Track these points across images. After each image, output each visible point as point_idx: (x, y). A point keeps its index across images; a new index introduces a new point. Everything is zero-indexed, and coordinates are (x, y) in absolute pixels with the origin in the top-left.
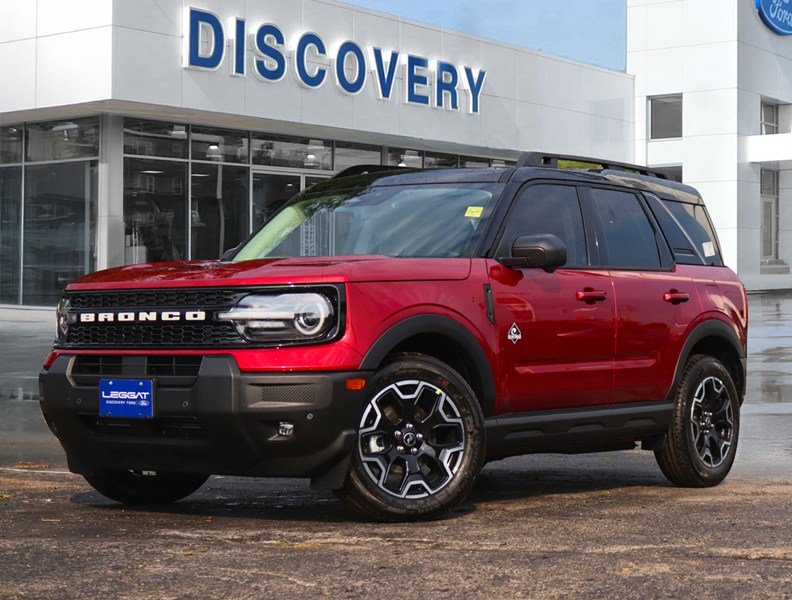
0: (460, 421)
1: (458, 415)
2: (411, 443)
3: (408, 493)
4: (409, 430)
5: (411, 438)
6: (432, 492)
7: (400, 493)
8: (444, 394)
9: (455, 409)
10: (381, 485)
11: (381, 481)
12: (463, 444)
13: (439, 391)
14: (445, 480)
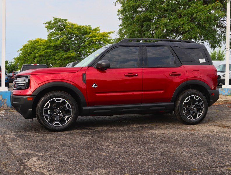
0: (71, 109)
1: (71, 108)
2: (58, 113)
3: (55, 125)
4: (58, 110)
5: (58, 112)
6: (61, 125)
7: (53, 124)
8: (68, 102)
9: (70, 106)
10: (47, 122)
11: (48, 121)
12: (71, 115)
13: (67, 101)
14: (65, 123)
